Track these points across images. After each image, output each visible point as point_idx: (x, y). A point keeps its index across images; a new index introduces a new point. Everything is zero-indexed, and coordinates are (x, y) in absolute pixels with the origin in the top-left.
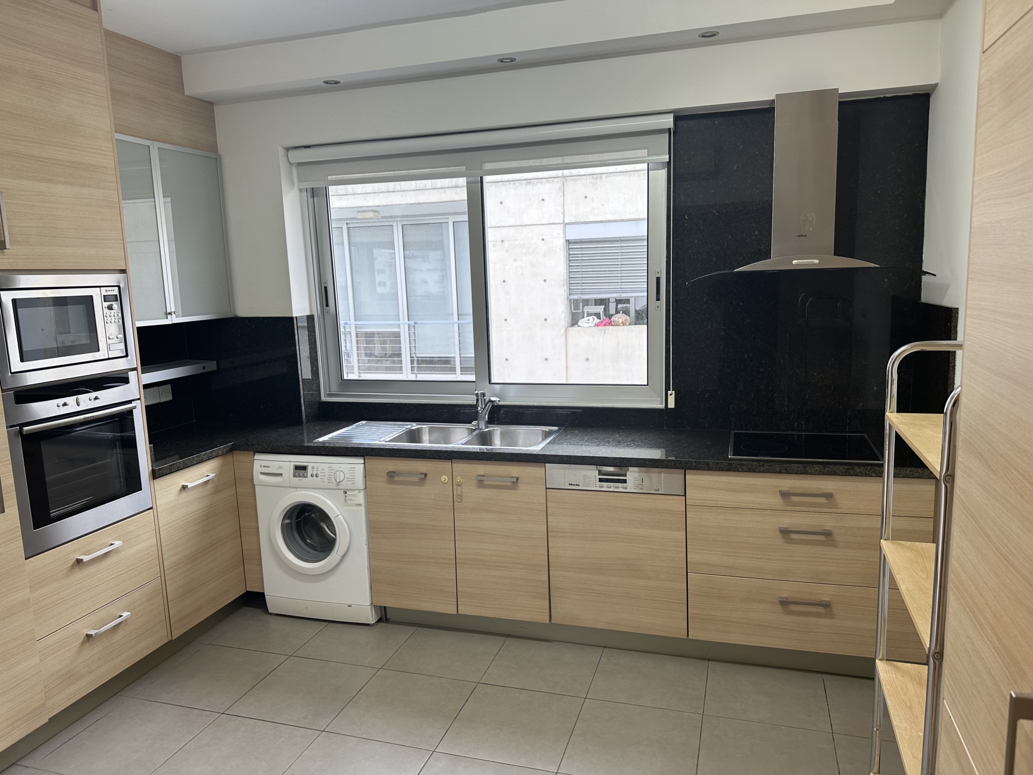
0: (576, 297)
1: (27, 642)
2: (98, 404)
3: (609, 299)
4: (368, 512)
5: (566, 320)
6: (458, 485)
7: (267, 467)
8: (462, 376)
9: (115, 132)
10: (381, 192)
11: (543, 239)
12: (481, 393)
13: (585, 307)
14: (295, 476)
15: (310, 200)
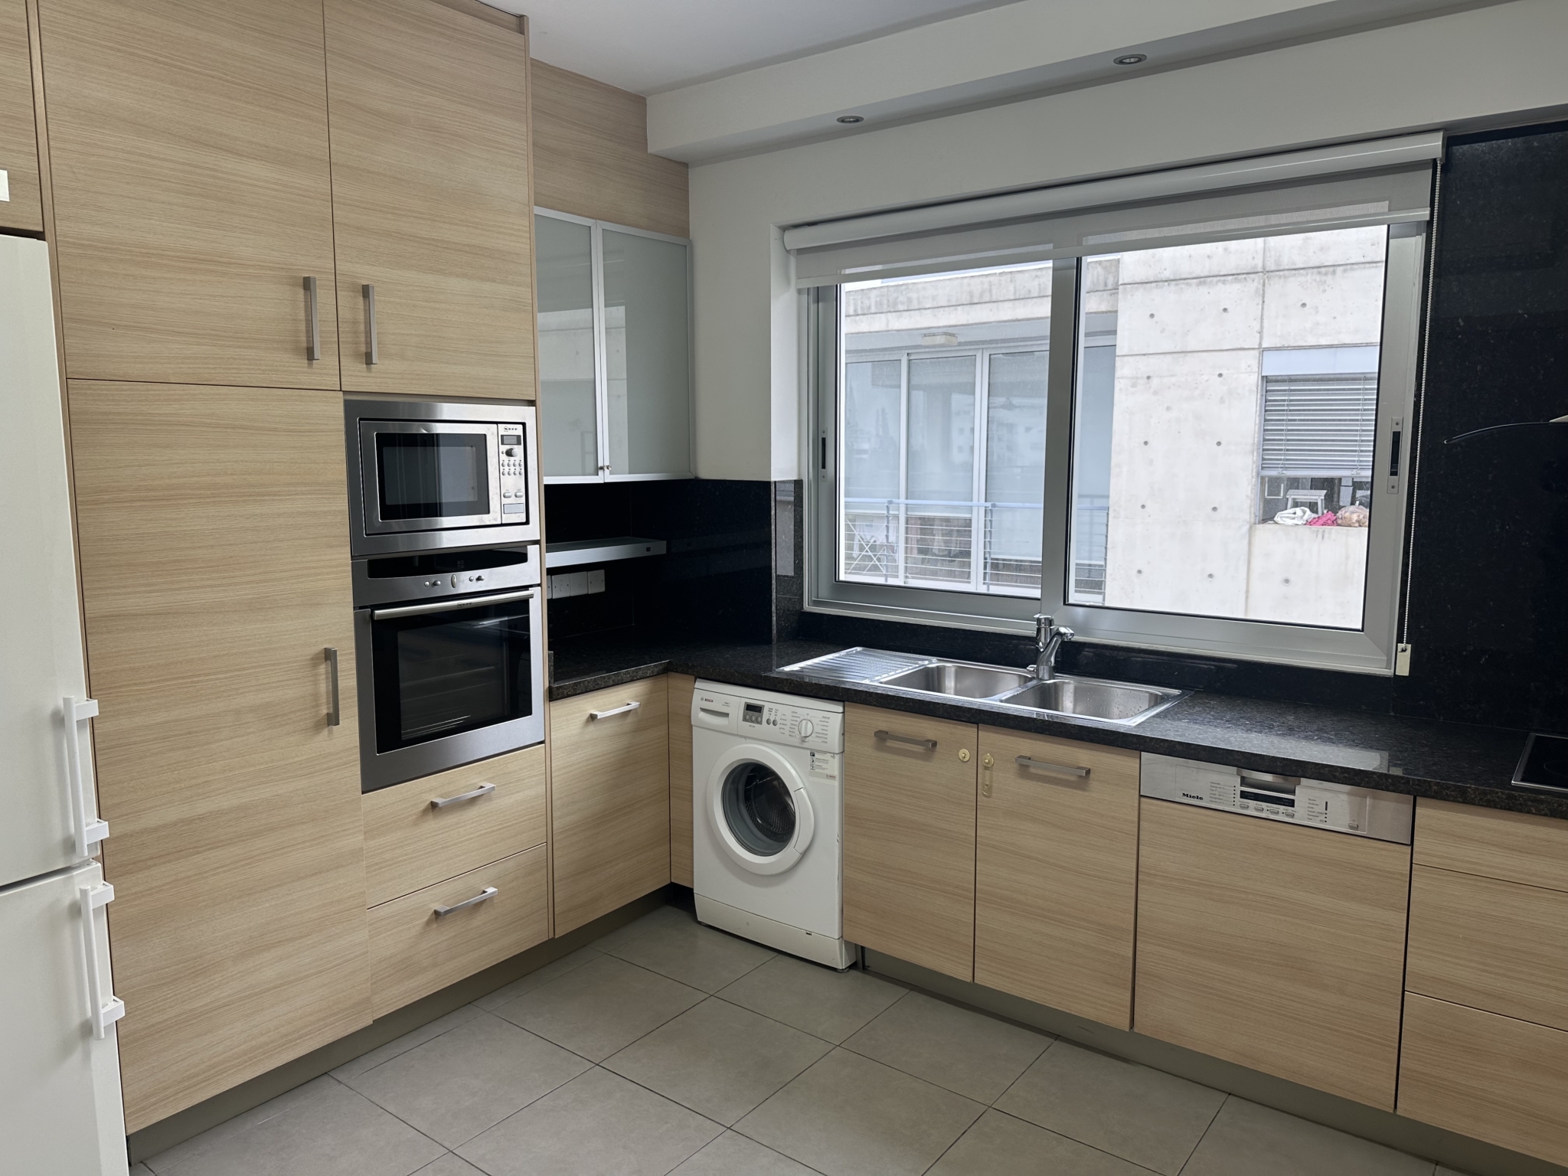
0: (1273, 473)
1: (354, 908)
2: (481, 587)
3: (1340, 479)
4: (846, 791)
5: (1252, 512)
6: (986, 768)
7: (709, 701)
8: (1076, 594)
9: (536, 204)
10: (959, 305)
11: (1220, 375)
12: (1045, 619)
13: (1291, 492)
14: (745, 719)
15: (813, 307)
